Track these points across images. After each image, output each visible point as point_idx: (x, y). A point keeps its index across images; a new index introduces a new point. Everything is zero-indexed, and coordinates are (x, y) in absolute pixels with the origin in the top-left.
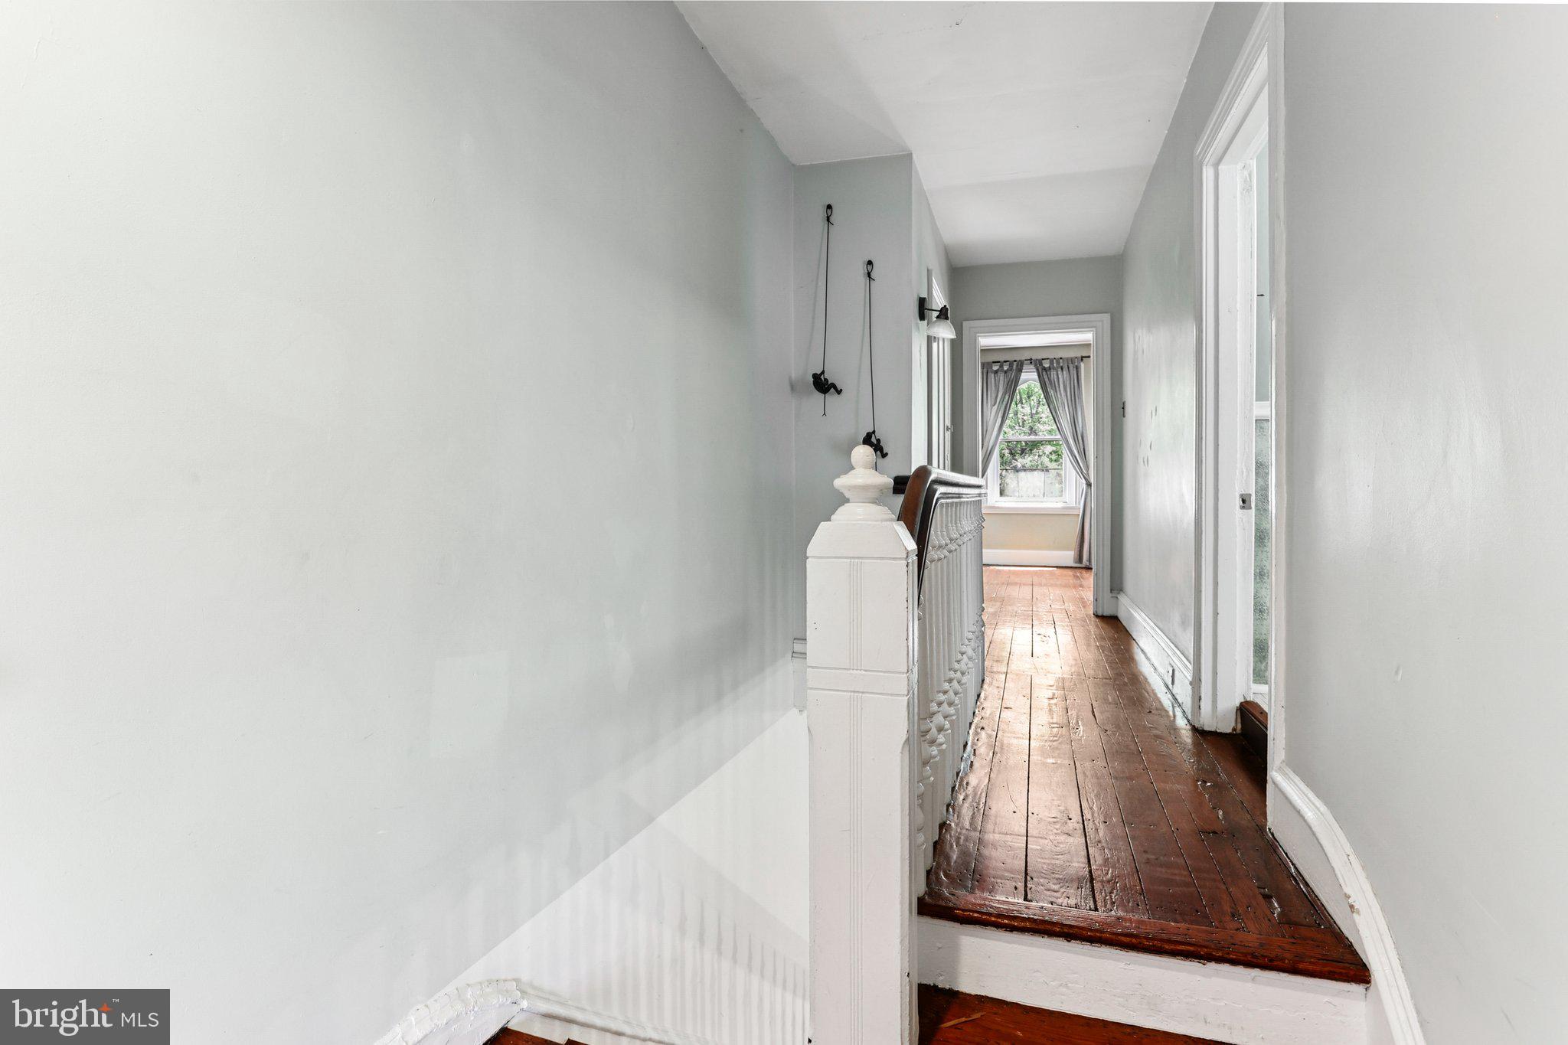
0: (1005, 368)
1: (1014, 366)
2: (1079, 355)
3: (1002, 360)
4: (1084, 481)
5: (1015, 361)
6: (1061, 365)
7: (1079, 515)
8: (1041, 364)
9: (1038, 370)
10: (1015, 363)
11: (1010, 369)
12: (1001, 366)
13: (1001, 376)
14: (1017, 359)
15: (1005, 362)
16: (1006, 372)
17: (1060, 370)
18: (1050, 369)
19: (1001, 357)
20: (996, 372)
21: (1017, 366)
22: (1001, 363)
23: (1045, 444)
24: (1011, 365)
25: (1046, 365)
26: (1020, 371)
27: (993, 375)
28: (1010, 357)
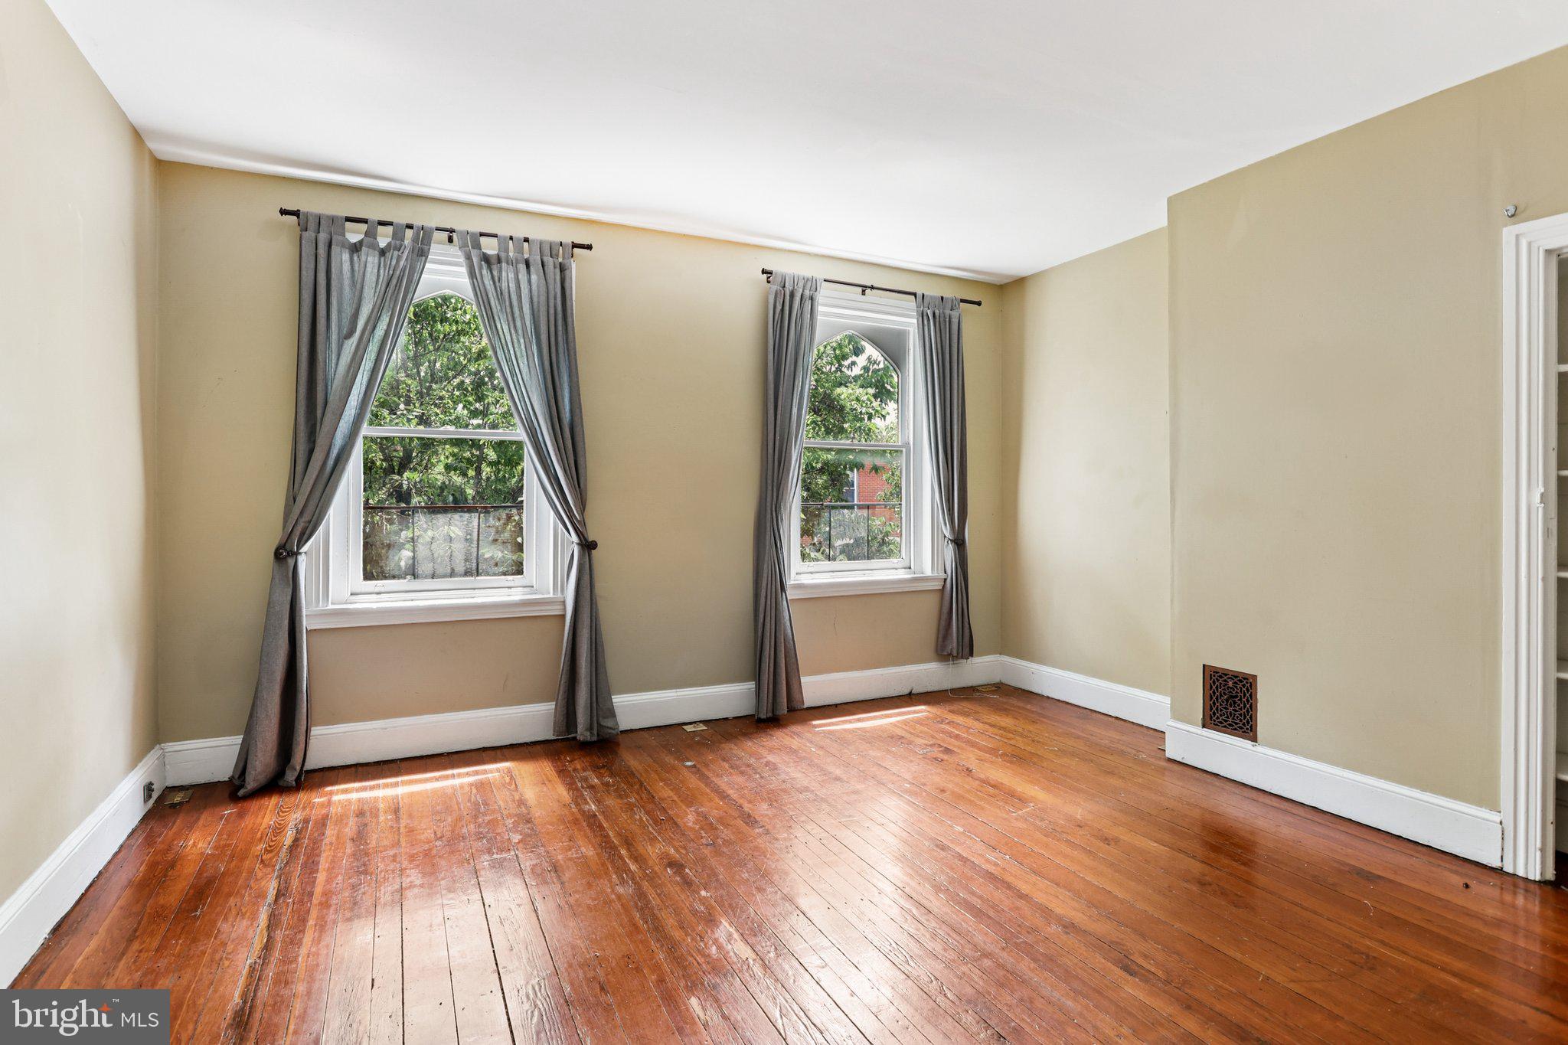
0: (383, 243)
1: (407, 242)
2: (568, 240)
3: (374, 216)
4: (574, 538)
5: (410, 227)
6: (526, 256)
7: (563, 616)
8: (477, 246)
9: (469, 258)
10: (409, 233)
11: (396, 245)
12: (371, 234)
13: (372, 260)
14: (417, 222)
15: (382, 223)
16: (383, 253)
17: (522, 267)
18: (499, 261)
19: (374, 211)
20: (356, 248)
21: (415, 240)
22: (372, 227)
23: (445, 444)
24: (398, 235)
25: (490, 247)
26: (421, 252)
27: (346, 256)
28: (401, 214)
